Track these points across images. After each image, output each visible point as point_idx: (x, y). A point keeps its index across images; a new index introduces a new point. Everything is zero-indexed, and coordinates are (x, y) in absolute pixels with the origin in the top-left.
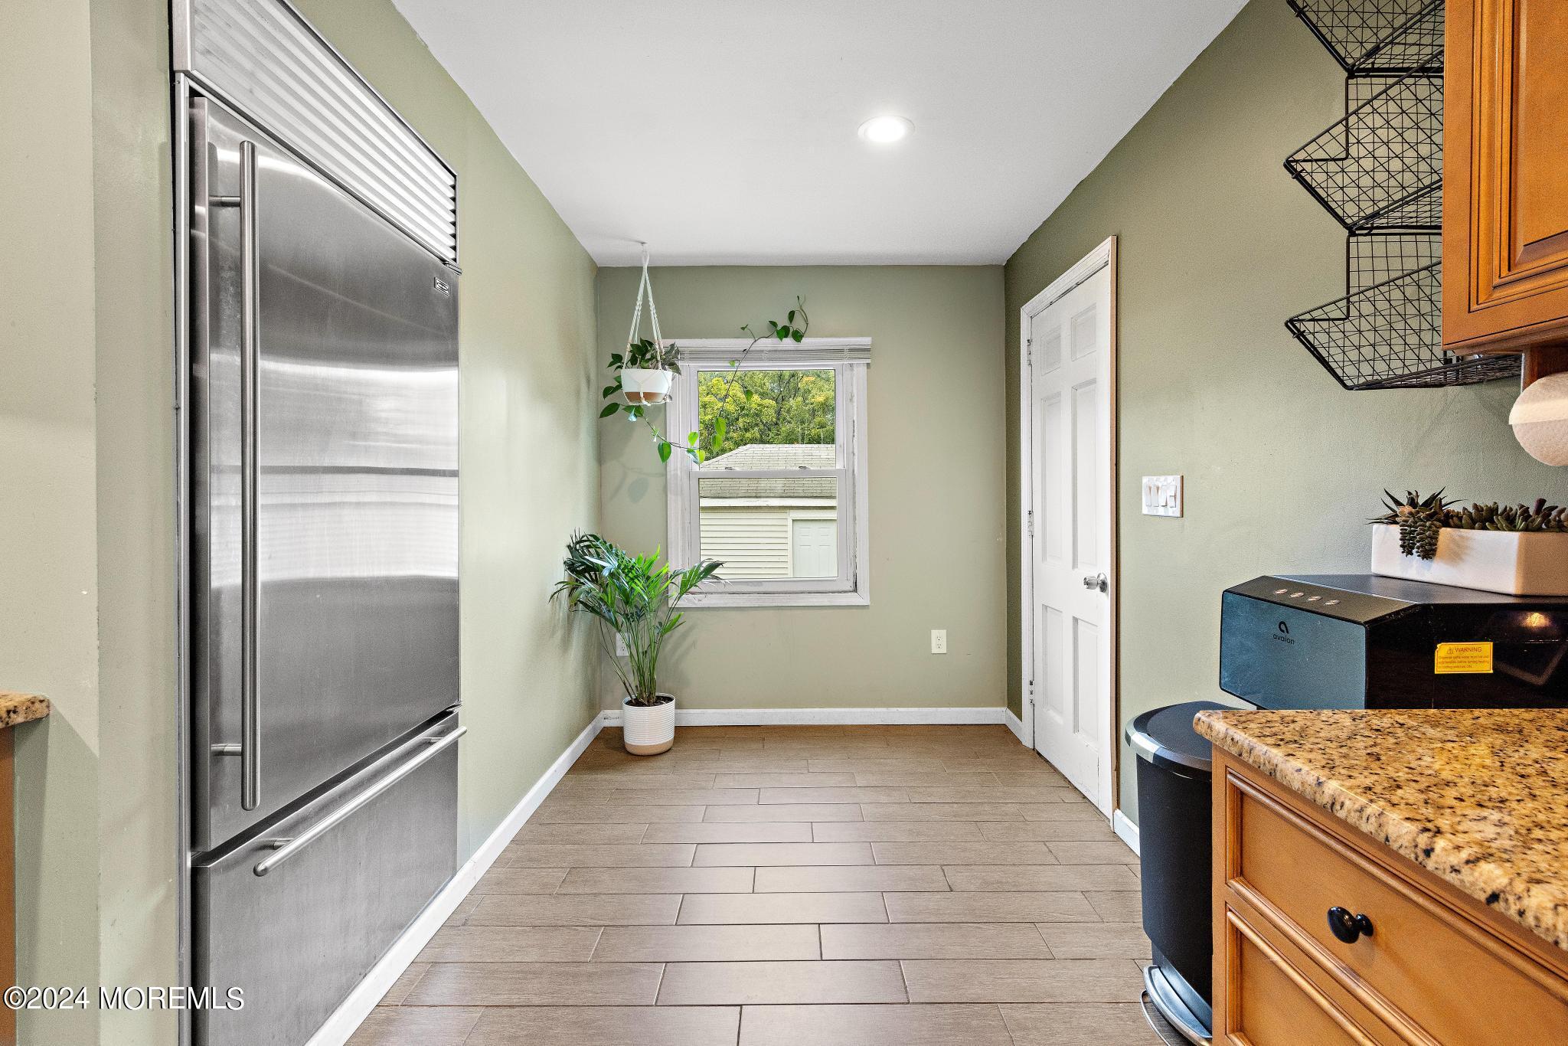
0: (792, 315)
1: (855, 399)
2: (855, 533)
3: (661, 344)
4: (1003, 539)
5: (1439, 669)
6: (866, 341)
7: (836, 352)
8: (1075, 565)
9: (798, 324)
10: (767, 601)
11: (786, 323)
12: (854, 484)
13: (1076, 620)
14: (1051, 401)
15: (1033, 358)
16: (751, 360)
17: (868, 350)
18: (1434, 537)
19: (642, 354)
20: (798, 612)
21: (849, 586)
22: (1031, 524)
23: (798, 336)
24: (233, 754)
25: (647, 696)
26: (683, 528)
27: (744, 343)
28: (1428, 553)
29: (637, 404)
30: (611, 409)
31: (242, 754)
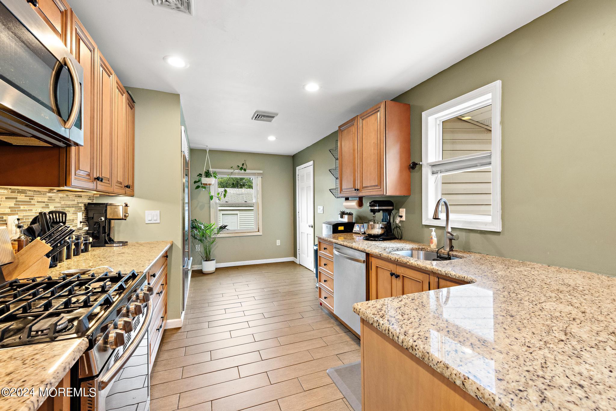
0: (243, 164)
1: (258, 185)
2: (258, 218)
3: (211, 170)
4: (292, 218)
5: (339, 229)
6: (261, 172)
7: (254, 174)
8: (307, 223)
9: (244, 167)
10: (237, 235)
11: (242, 167)
12: (258, 206)
13: (307, 234)
14: (302, 189)
15: (299, 178)
16: (233, 175)
17: (262, 174)
18: (343, 216)
19: (208, 174)
20: (245, 237)
21: (257, 230)
22: (299, 215)
23: (245, 170)
24: (187, 251)
25: (208, 259)
26: (214, 217)
27: (231, 171)
28: (342, 218)
29: (205, 186)
30: (198, 187)
31: (188, 252)
